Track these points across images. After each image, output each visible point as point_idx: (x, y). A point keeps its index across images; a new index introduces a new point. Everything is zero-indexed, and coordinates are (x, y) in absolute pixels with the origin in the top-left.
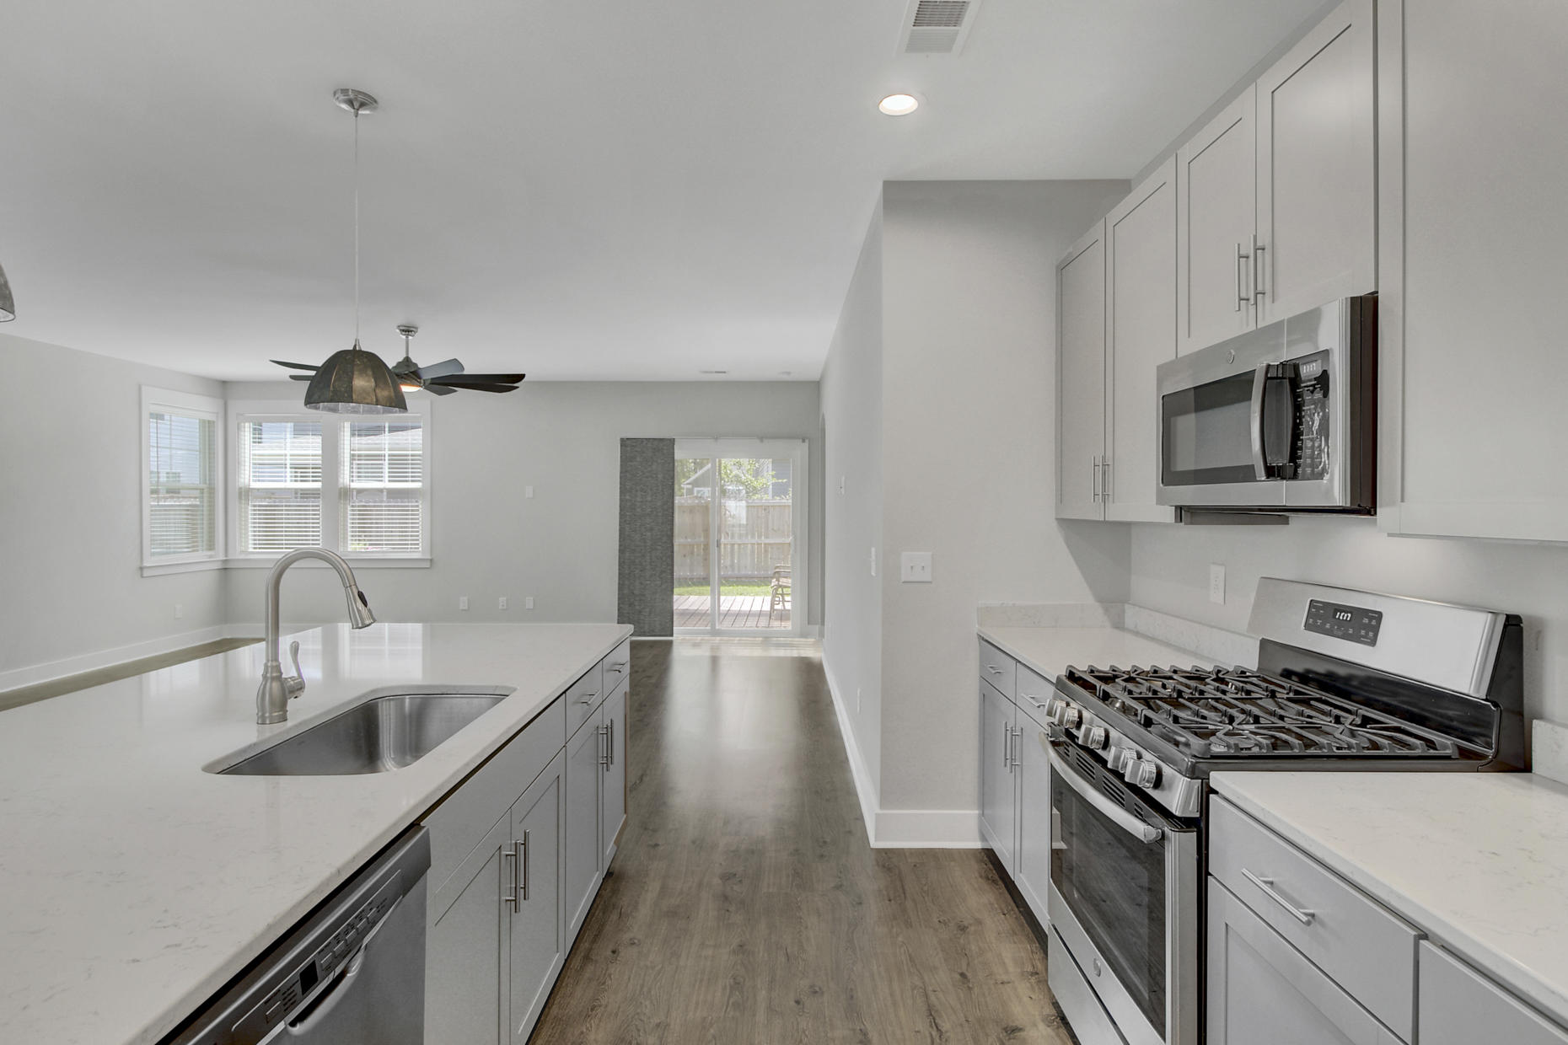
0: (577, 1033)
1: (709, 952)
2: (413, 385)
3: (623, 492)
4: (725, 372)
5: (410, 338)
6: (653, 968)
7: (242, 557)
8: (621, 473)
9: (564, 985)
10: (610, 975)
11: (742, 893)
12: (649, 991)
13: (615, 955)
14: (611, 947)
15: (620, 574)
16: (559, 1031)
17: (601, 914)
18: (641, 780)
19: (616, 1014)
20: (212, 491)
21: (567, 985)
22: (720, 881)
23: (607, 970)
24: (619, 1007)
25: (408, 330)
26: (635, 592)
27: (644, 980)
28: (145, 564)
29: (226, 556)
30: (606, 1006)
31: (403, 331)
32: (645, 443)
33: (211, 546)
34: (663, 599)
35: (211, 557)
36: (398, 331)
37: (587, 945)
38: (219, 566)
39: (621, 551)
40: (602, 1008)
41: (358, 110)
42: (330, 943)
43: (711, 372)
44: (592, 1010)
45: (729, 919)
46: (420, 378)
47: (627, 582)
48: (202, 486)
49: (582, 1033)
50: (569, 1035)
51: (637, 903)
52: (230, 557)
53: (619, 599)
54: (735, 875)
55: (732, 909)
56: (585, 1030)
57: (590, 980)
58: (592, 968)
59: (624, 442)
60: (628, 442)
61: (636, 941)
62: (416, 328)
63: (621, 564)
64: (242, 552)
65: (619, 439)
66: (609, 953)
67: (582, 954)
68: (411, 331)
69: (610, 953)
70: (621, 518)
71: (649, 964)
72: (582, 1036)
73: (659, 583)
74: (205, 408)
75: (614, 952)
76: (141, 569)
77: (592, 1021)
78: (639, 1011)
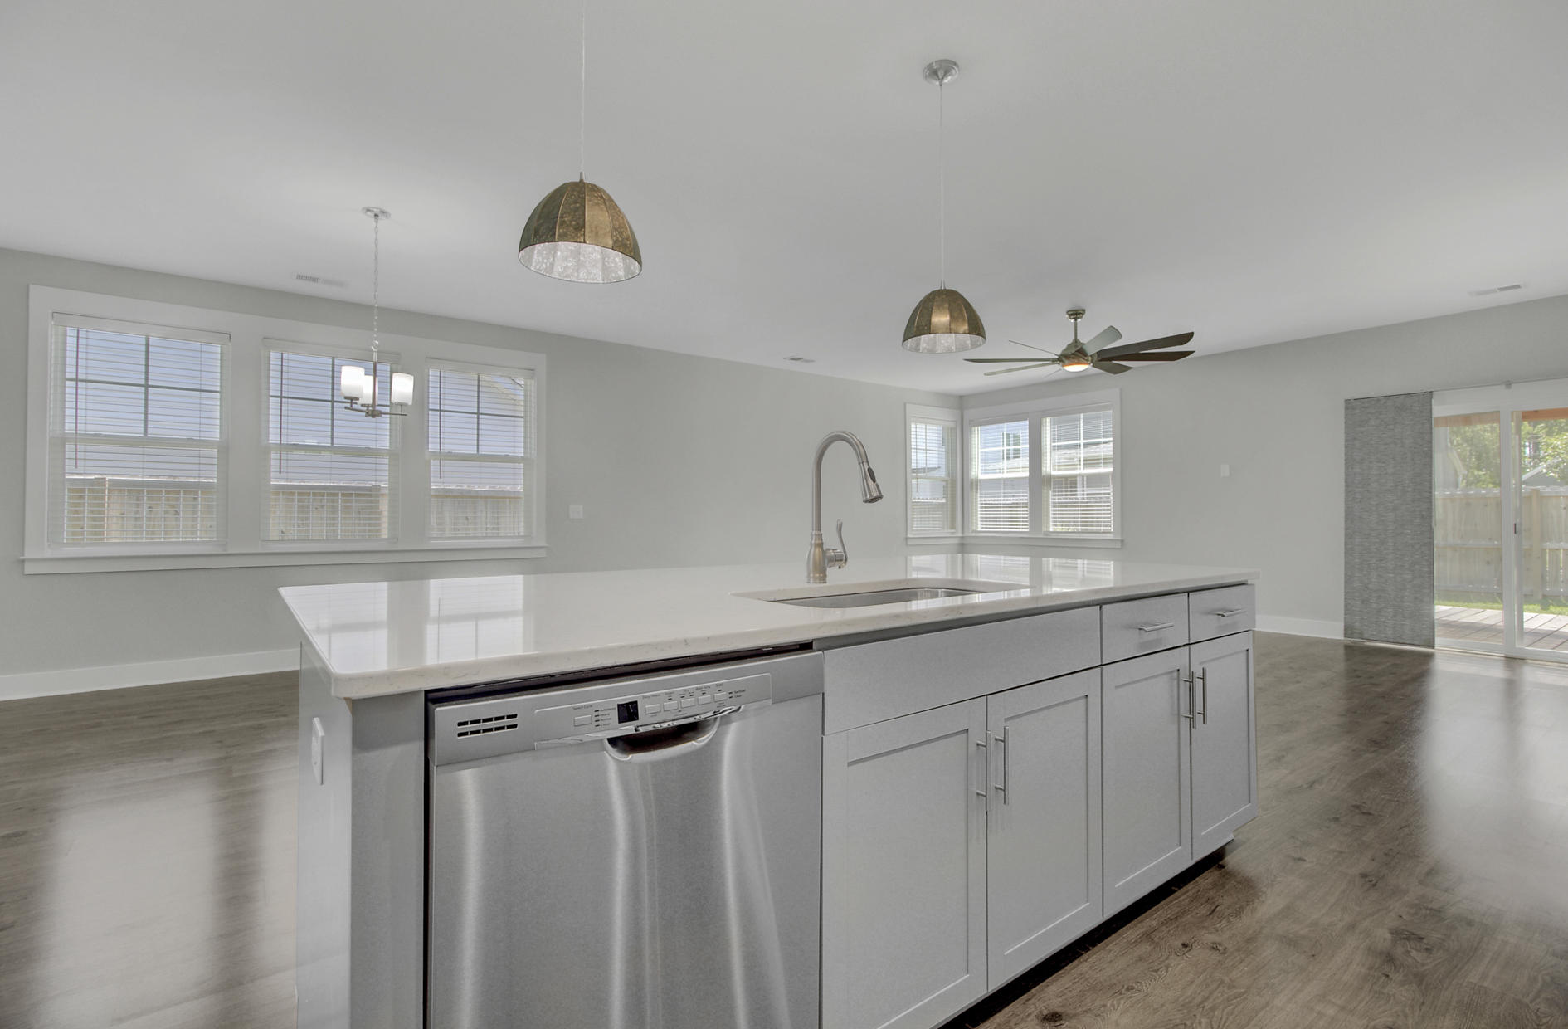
0: (1098, 1003)
1: (1331, 1011)
2: (1079, 363)
3: (1349, 462)
4: (1518, 287)
5: (1079, 320)
6: (1230, 987)
7: (974, 534)
8: (1346, 441)
9: (1107, 948)
10: (1167, 967)
11: (1423, 965)
12: (1213, 1009)
13: (1185, 950)
14: (1185, 939)
15: (1346, 563)
16: (1078, 990)
17: (1187, 901)
18: (1311, 786)
19: (1156, 1011)
20: (953, 481)
21: (1110, 950)
22: (1388, 936)
23: (1167, 959)
24: (1163, 1005)
25: (1076, 314)
26: (1370, 586)
27: (1211, 994)
28: (909, 536)
29: (963, 533)
30: (1147, 995)
31: (1072, 315)
32: (1382, 402)
33: (953, 526)
34: (1416, 598)
35: (953, 533)
36: (1067, 316)
37: (1154, 923)
38: (956, 541)
39: (1349, 536)
40: (1142, 995)
41: (943, 78)
42: (659, 695)
43: (1493, 291)
44: (1128, 989)
45: (1384, 987)
46: (1086, 355)
47: (1357, 574)
48: (947, 478)
49: (1104, 1006)
50: (1089, 1000)
51: (1242, 909)
52: (966, 534)
53: (1346, 593)
54: (1422, 938)
55: (1397, 977)
56: (1109, 1005)
57: (1141, 959)
58: (1149, 948)
59: (1350, 405)
60: (1358, 403)
61: (1220, 948)
62: (1084, 310)
63: (1348, 552)
64: (973, 532)
65: (1343, 400)
66: (1178, 943)
67: (1144, 930)
68: (1079, 314)
69: (1180, 945)
70: (1347, 496)
71: (1227, 980)
72: (1102, 1009)
73: (1409, 577)
74: (948, 417)
75: (1185, 945)
76: (907, 539)
77: (1122, 1001)
78: (1188, 1022)
